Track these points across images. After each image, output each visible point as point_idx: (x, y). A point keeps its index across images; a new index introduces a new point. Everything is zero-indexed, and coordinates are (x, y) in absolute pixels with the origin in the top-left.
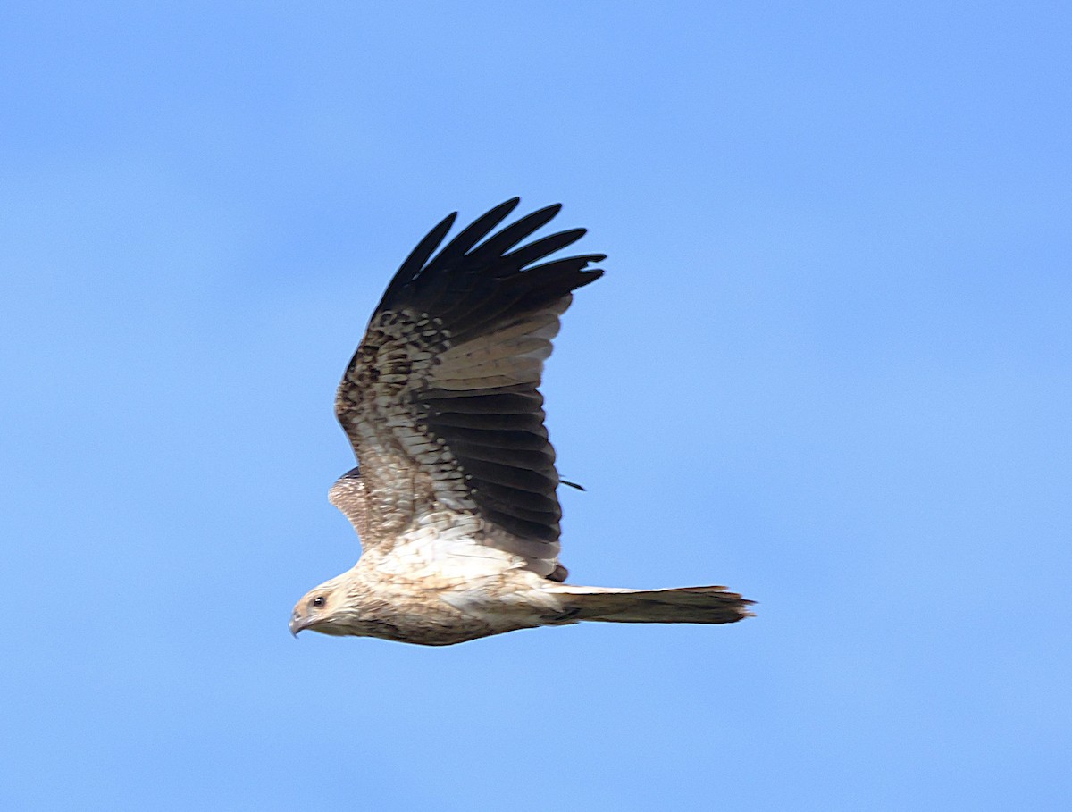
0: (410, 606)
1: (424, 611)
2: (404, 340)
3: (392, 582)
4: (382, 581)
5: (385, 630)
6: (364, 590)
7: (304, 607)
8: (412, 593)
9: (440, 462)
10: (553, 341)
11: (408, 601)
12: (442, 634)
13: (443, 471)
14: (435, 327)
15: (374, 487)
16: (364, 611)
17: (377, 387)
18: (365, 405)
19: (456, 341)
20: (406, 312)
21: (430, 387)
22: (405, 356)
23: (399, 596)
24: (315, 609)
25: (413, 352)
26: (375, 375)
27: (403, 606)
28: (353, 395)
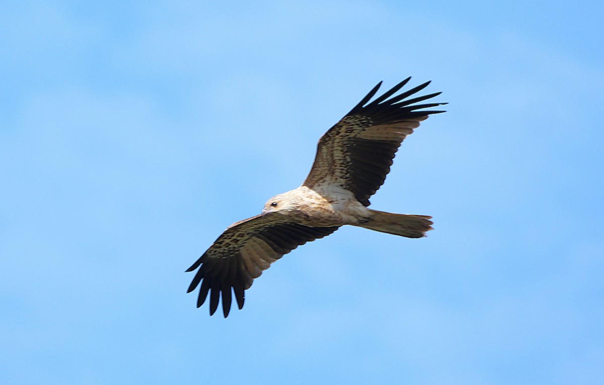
0: (318, 208)
1: (323, 210)
2: (354, 123)
3: (311, 198)
4: (308, 197)
5: (304, 216)
6: (300, 199)
7: (268, 206)
8: (319, 203)
9: (342, 164)
10: (414, 129)
11: (317, 206)
12: (327, 220)
13: (342, 166)
14: (367, 119)
15: (315, 168)
16: (298, 207)
17: (337, 136)
18: (330, 142)
19: (374, 124)
20: (357, 116)
21: (357, 137)
22: (352, 128)
23: (313, 203)
24: (272, 207)
25: (355, 127)
26: (338, 133)
27: (315, 208)
28: (327, 139)
